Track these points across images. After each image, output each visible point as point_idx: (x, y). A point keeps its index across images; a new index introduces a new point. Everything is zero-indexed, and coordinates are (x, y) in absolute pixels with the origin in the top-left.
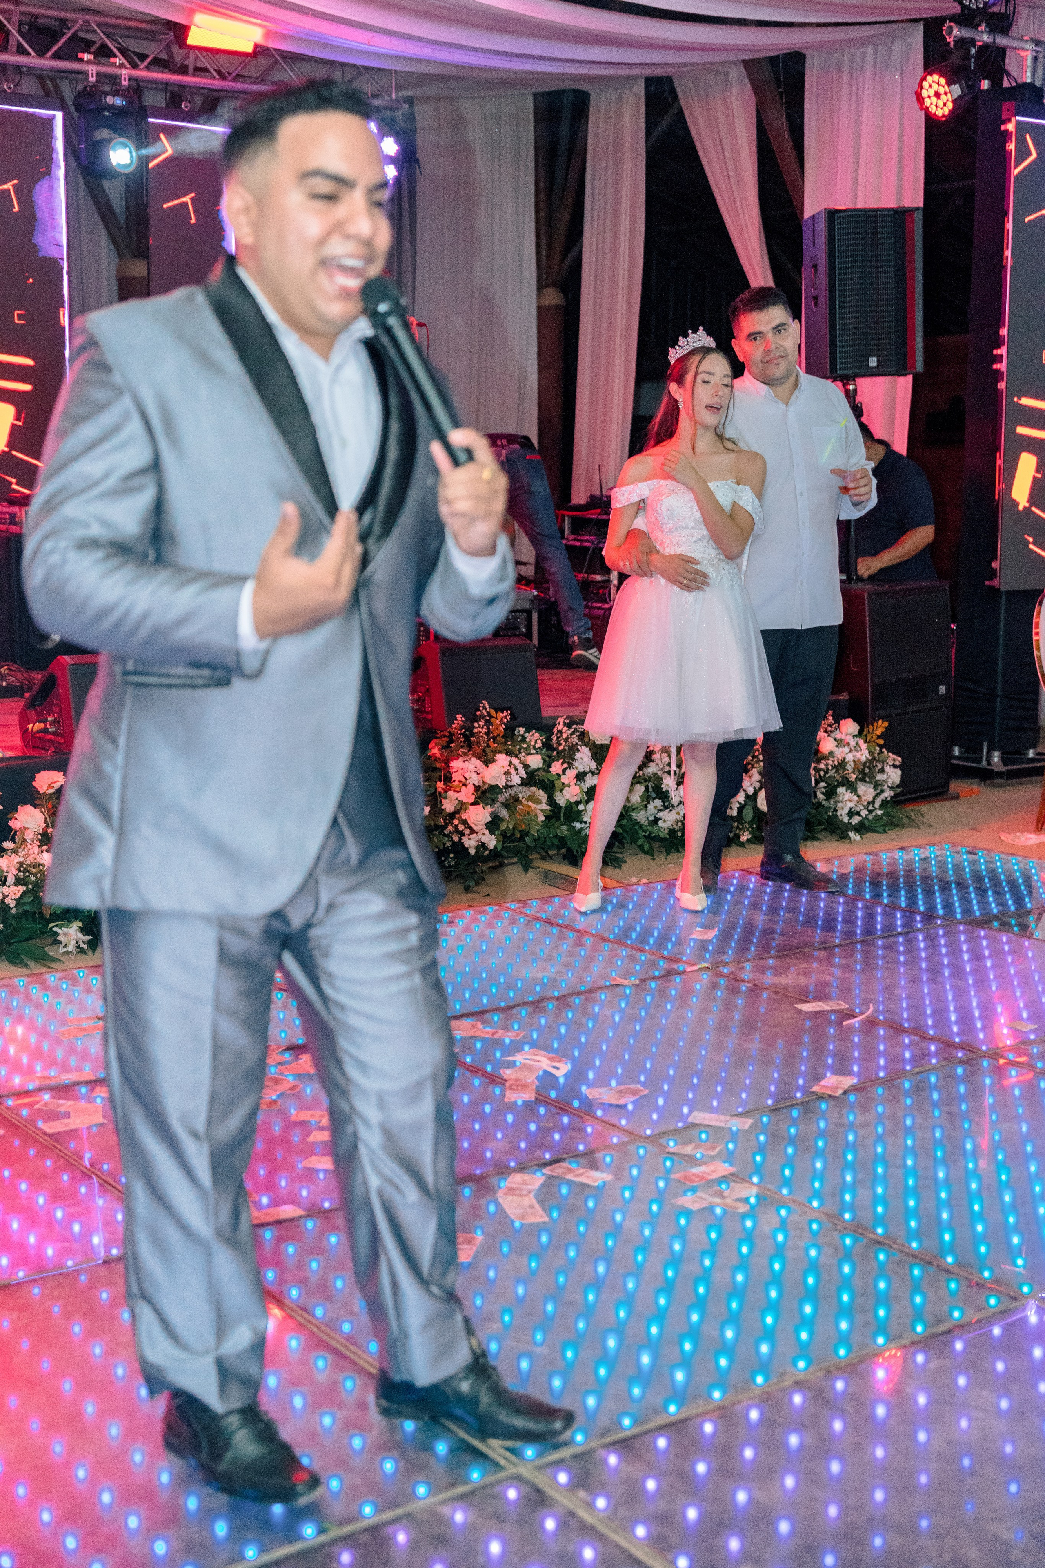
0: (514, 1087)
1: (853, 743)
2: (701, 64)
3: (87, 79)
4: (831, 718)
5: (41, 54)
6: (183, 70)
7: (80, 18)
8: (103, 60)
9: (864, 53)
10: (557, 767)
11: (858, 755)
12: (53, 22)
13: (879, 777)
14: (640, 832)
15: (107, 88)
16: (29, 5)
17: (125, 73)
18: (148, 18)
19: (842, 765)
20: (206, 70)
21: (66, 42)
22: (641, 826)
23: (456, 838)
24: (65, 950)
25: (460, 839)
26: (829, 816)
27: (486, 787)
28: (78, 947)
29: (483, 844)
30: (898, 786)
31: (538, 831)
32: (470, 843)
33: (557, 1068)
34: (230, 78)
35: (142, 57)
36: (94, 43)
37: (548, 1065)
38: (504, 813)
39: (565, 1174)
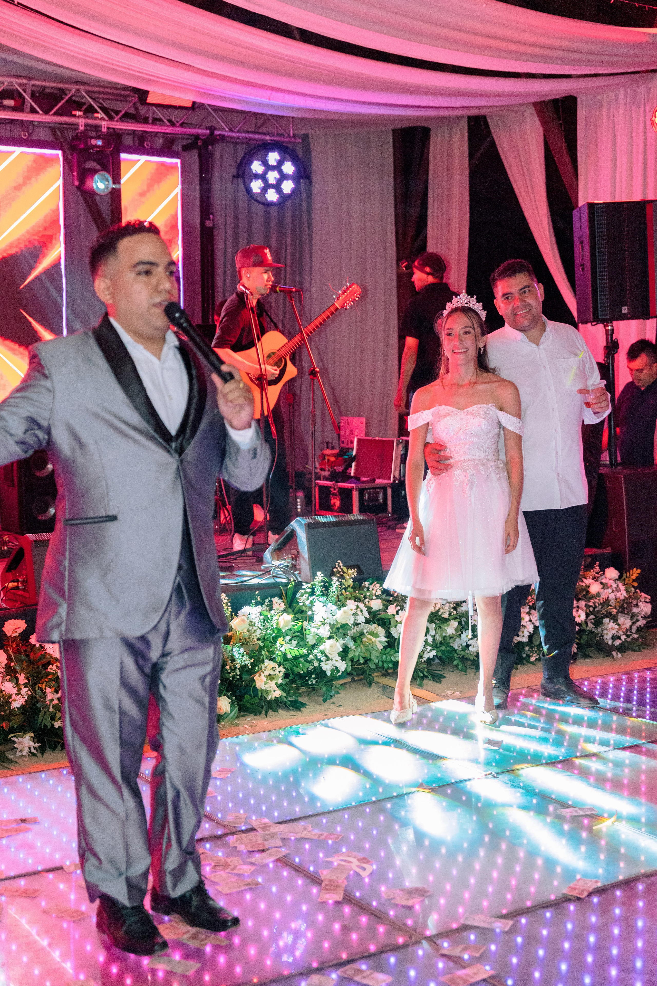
0: (328, 887)
1: (614, 586)
2: (503, 106)
3: (78, 129)
4: (598, 568)
5: (46, 112)
6: (145, 121)
7: (74, 88)
8: (90, 115)
9: (617, 96)
10: (392, 609)
11: (618, 594)
12: (55, 91)
13: (635, 610)
14: (455, 655)
15: (92, 134)
16: (37, 80)
17: (104, 124)
18: (120, 86)
19: (607, 602)
20: (160, 120)
21: (64, 104)
22: (455, 651)
23: (316, 664)
24: (20, 754)
25: (319, 664)
26: (597, 641)
27: (339, 625)
28: (30, 752)
29: (337, 668)
30: (649, 617)
31: (377, 657)
32: (327, 667)
33: (364, 869)
34: (178, 125)
35: (117, 112)
36: (84, 104)
37: (357, 866)
38: (351, 644)
39: (355, 975)
